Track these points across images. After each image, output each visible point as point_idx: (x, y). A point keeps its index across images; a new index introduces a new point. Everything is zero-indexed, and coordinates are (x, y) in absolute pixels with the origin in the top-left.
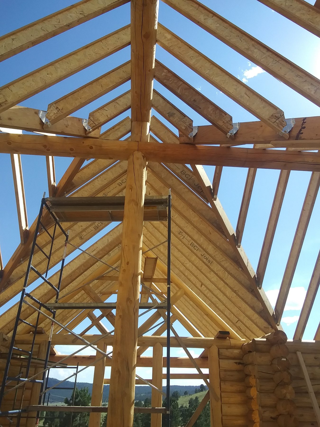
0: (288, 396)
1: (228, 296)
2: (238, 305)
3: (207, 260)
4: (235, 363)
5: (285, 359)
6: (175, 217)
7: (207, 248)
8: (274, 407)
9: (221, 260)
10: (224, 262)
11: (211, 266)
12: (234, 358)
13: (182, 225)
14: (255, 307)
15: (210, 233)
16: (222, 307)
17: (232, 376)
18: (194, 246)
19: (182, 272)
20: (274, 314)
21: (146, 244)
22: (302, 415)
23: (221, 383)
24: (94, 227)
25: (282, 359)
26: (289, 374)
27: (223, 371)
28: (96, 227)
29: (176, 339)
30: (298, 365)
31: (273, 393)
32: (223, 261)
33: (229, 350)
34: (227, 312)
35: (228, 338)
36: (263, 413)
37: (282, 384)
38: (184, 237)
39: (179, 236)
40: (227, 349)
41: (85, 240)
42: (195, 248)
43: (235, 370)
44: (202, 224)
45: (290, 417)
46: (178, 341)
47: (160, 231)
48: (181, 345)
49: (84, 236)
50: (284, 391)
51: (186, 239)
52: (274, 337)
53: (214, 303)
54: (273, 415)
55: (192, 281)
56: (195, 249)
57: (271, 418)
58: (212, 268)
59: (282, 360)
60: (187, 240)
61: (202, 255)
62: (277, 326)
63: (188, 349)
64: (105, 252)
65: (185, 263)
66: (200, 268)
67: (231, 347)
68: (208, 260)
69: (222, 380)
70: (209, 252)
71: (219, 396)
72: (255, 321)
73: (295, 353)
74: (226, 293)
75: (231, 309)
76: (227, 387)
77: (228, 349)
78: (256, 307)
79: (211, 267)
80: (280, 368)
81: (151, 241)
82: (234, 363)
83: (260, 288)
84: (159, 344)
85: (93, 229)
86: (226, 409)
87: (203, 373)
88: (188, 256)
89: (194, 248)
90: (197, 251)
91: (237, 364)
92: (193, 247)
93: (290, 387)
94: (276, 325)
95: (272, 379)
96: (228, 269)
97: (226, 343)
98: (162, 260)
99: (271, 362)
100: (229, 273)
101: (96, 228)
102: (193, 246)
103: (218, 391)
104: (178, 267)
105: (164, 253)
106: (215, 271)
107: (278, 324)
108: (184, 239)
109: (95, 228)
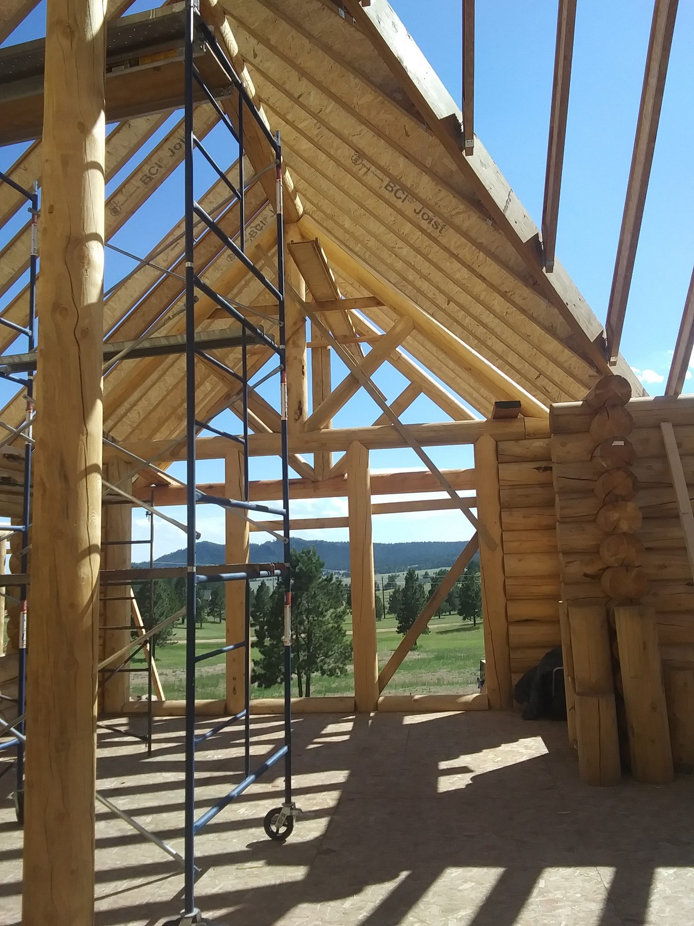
0: (624, 526)
1: (498, 311)
2: (523, 332)
3: (429, 223)
4: (538, 469)
5: (622, 443)
6: (328, 110)
7: (414, 186)
8: (595, 552)
9: (454, 213)
10: (462, 215)
11: (441, 237)
12: (534, 460)
13: (346, 132)
14: (556, 328)
15: (406, 133)
16: (499, 347)
17: (527, 496)
18: (394, 191)
19: (401, 274)
20: (605, 336)
21: (317, 219)
22: (664, 567)
23: (502, 513)
24: (141, 180)
25: (615, 442)
26: (631, 475)
27: (509, 487)
28: (145, 177)
29: (397, 430)
30: (662, 456)
31: (594, 521)
32: (458, 213)
33: (521, 442)
34: (513, 358)
35: (520, 415)
36: (566, 566)
37: (612, 500)
38: (369, 170)
39: (355, 169)
40: (517, 440)
41: (124, 214)
42: (397, 195)
43: (537, 483)
44: (383, 111)
45: (627, 571)
46: (400, 433)
47: (319, 167)
48: (407, 442)
49: (122, 205)
50: (615, 516)
51: (374, 173)
52: (598, 392)
53: (482, 339)
54: (590, 570)
55: (425, 292)
56: (397, 198)
57: (585, 575)
58: (444, 241)
59: (613, 445)
60: (376, 175)
61: (417, 211)
62: (610, 367)
63: (425, 449)
64: (212, 249)
65: (397, 246)
66: (425, 251)
67: (527, 435)
68: (433, 222)
69: (505, 506)
70: (420, 195)
71: (498, 541)
72: (566, 365)
73: (658, 427)
74: (493, 305)
75: (515, 345)
76: (515, 518)
77: (519, 440)
78: (558, 328)
79: (440, 241)
80: (606, 464)
81: (320, 205)
82: (534, 468)
83: (550, 270)
84: (356, 444)
85: (140, 184)
86: (512, 564)
87: (460, 497)
88: (392, 223)
89: (395, 195)
90: (403, 201)
91: (541, 471)
92: (393, 193)
93: (631, 507)
94: (608, 365)
95: (592, 491)
96: (473, 234)
97: (514, 427)
98: (356, 253)
99: (592, 454)
100: (480, 247)
101: (146, 181)
102: (392, 190)
103: (495, 532)
104: (389, 262)
105: (352, 232)
106: (452, 248)
107: (611, 361)
108: (370, 174)
109: (144, 182)
